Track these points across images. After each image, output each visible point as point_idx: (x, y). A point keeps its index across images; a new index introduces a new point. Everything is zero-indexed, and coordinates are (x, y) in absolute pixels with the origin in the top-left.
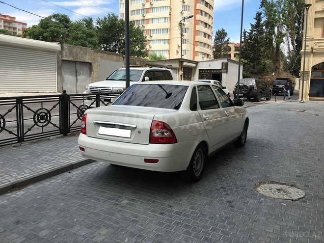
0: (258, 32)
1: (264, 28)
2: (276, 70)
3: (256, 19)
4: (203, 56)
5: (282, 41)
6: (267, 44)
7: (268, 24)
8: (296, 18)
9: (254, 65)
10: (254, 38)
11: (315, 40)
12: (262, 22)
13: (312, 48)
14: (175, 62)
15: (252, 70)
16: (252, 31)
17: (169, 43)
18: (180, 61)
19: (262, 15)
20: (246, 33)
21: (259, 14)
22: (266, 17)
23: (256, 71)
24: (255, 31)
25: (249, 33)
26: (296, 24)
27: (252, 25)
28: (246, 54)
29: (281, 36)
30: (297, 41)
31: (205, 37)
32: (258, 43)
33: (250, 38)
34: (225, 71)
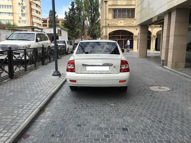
0: (73, 13)
1: (76, 11)
2: (83, 35)
3: (71, 5)
4: (37, 25)
5: (86, 19)
6: (78, 20)
7: (78, 9)
8: (89, 7)
9: (73, 32)
10: (72, 16)
11: (109, 20)
12: (74, 7)
13: (108, 24)
14: (29, 29)
15: (72, 34)
16: (70, 12)
17: (13, 16)
18: (32, 28)
19: (74, 4)
20: (67, 13)
21: (73, 3)
22: (76, 5)
23: (74, 35)
24: (71, 12)
25: (68, 13)
26: (90, 10)
27: (69, 9)
28: (68, 25)
29: (85, 16)
30: (91, 19)
31: (37, 13)
32: (74, 20)
33: (69, 16)
34: (60, 35)
